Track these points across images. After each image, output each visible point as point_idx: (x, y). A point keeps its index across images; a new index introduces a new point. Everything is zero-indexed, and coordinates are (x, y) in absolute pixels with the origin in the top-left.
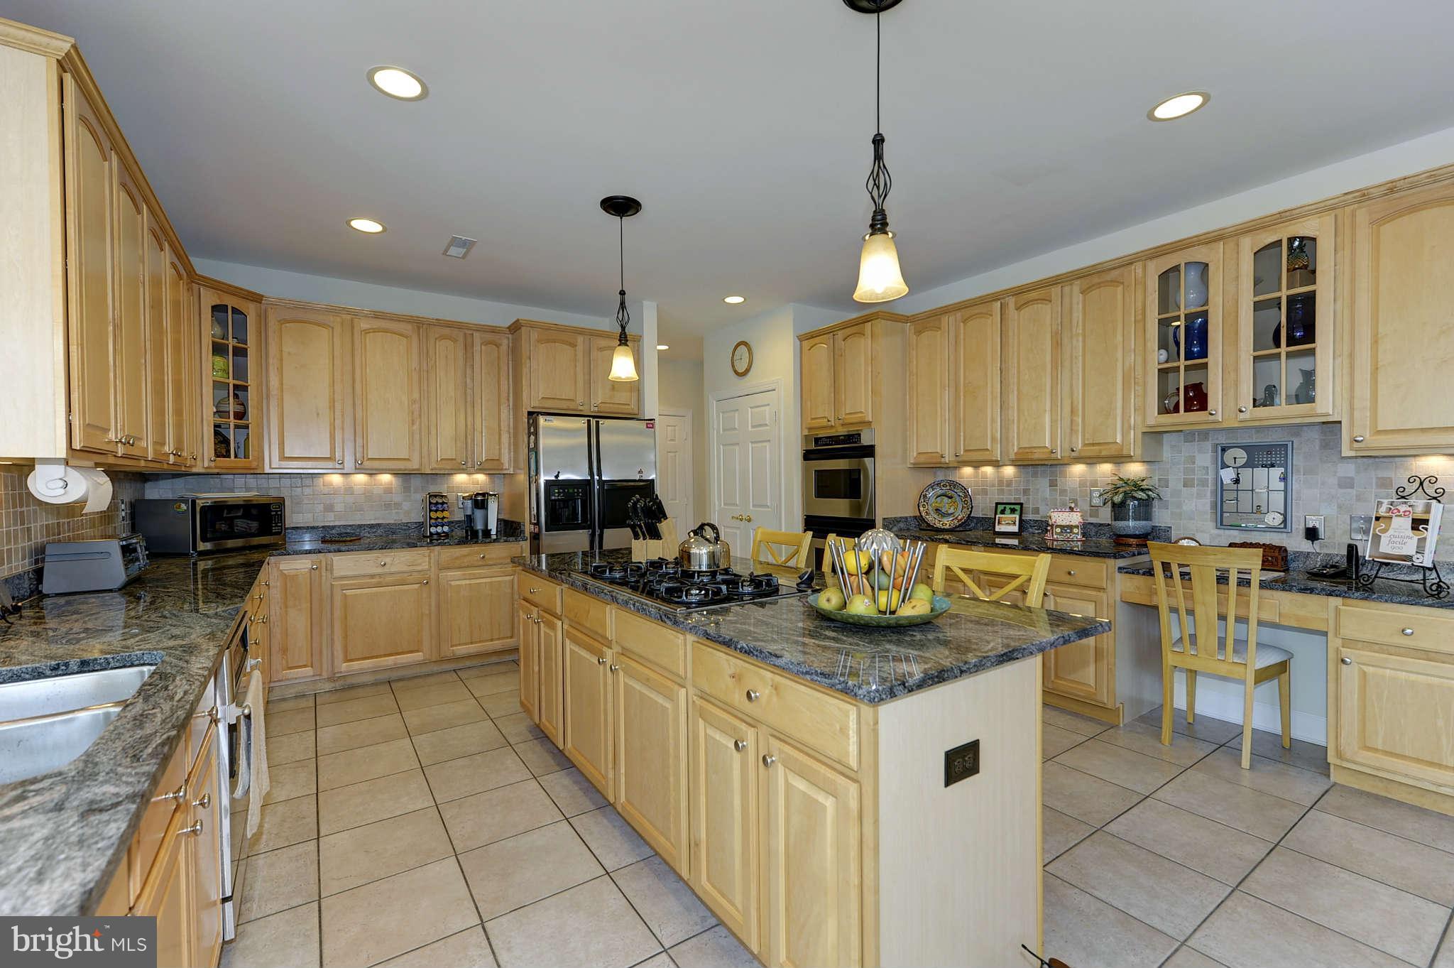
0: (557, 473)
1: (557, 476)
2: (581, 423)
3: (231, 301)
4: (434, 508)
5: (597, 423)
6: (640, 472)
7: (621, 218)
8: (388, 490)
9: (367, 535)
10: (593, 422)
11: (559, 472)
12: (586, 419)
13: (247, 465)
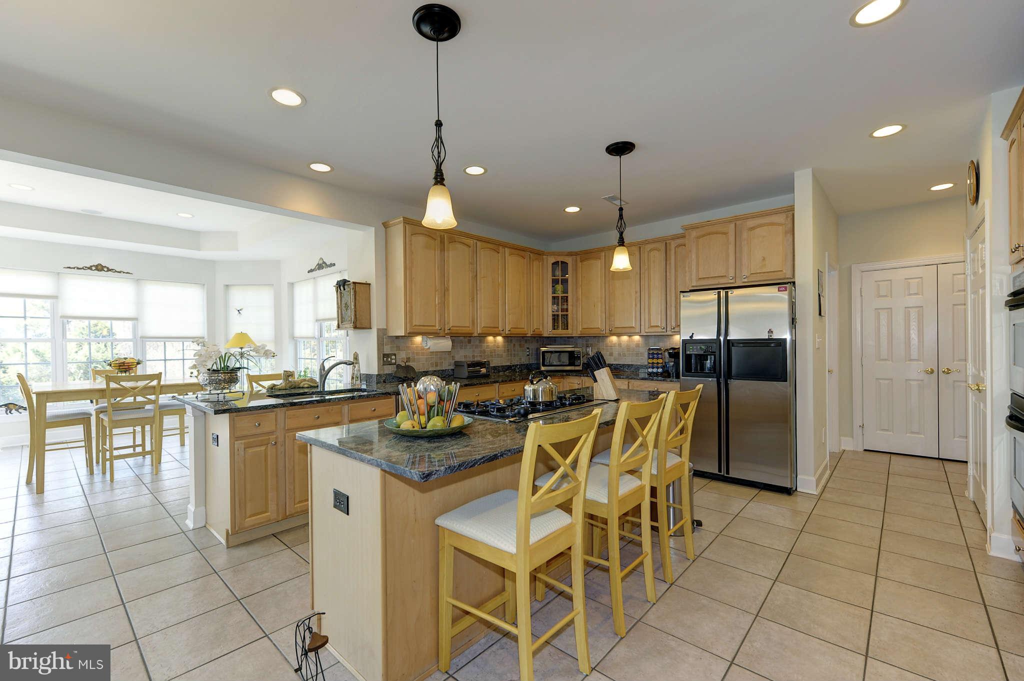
0: (691, 334)
1: (691, 337)
2: (712, 296)
3: (560, 259)
4: (651, 357)
5: (727, 293)
6: (770, 332)
7: (620, 157)
8: (638, 345)
9: (626, 370)
10: (723, 293)
11: (693, 334)
12: (717, 291)
13: (568, 333)
